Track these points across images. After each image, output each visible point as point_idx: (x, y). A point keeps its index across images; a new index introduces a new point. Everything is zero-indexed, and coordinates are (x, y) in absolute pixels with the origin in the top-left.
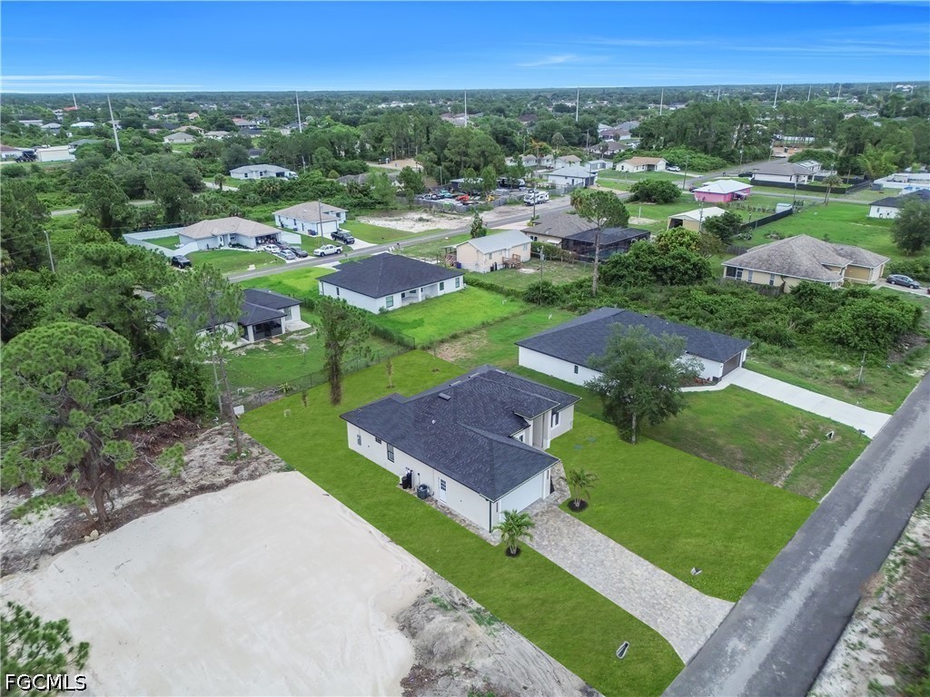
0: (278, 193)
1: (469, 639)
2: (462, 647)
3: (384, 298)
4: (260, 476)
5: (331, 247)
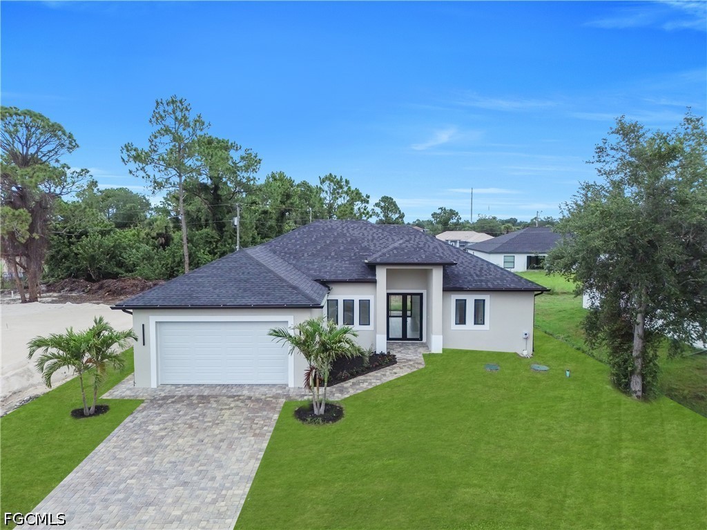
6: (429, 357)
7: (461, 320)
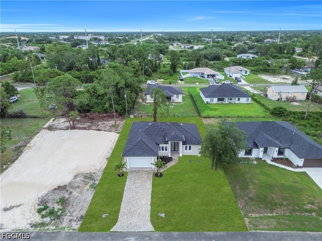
0: (241, 63)
1: (80, 187)
2: (76, 187)
3: (210, 98)
4: (111, 132)
5: (228, 82)
6: (179, 157)
7: (186, 149)
